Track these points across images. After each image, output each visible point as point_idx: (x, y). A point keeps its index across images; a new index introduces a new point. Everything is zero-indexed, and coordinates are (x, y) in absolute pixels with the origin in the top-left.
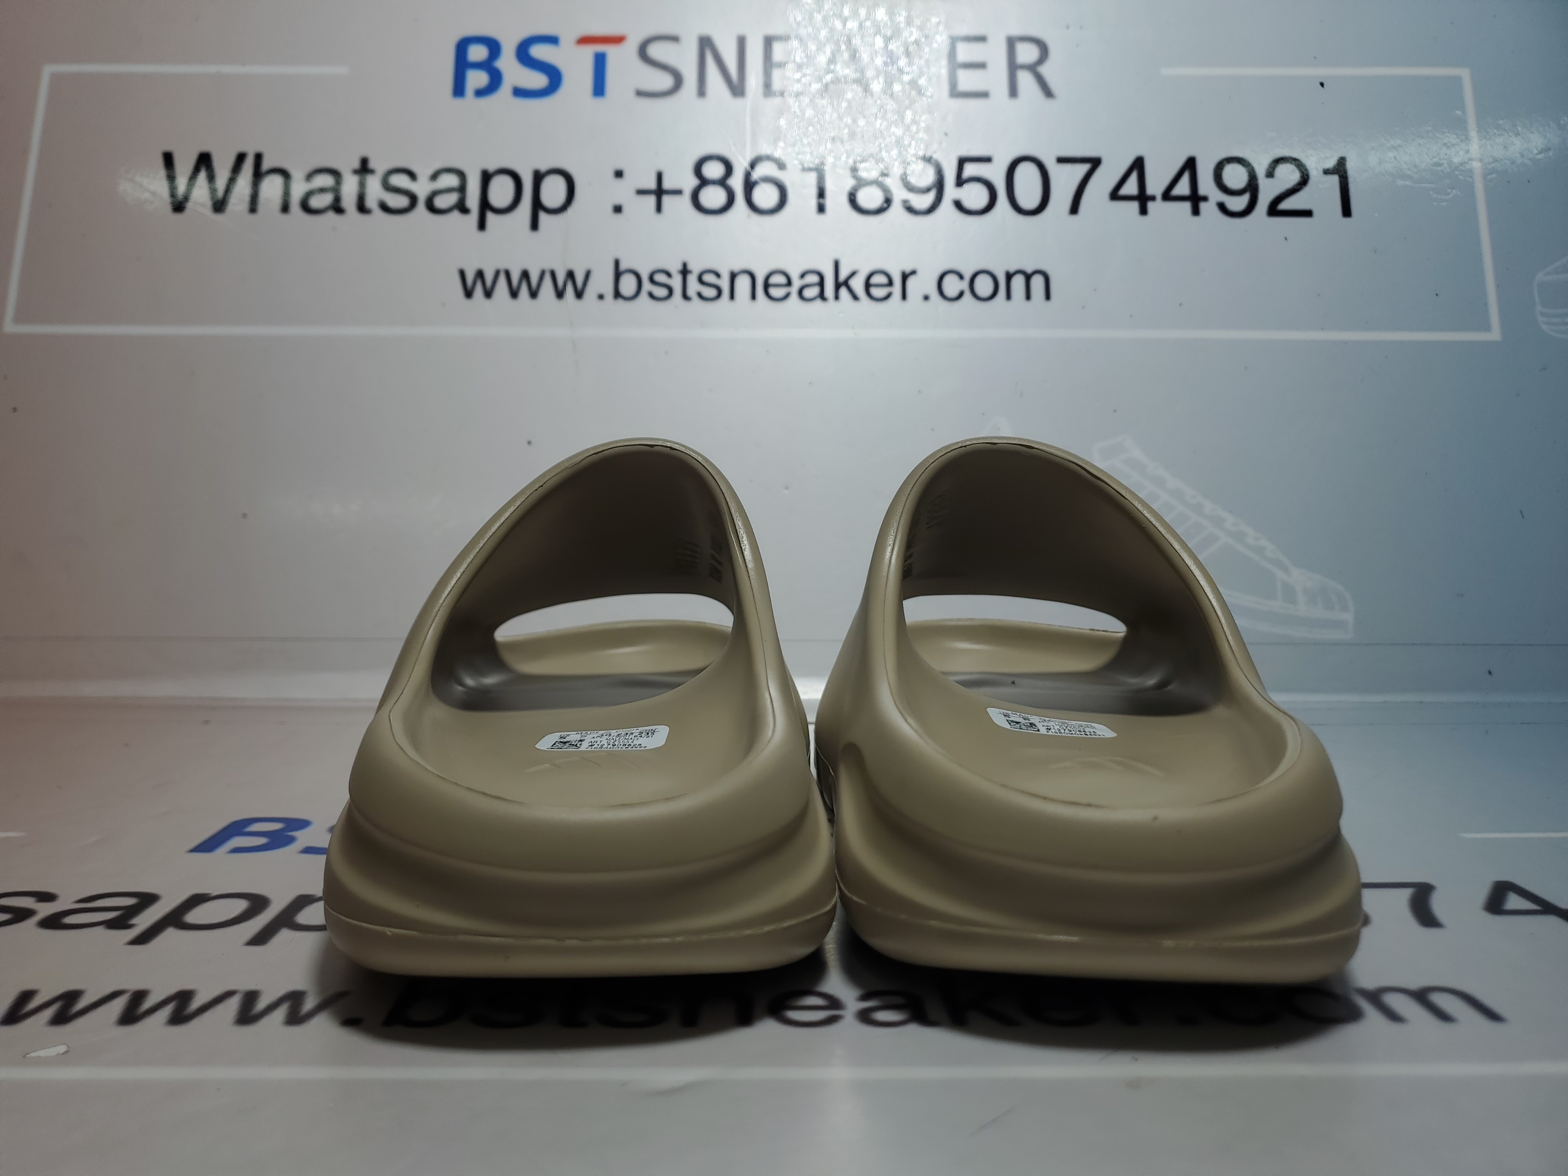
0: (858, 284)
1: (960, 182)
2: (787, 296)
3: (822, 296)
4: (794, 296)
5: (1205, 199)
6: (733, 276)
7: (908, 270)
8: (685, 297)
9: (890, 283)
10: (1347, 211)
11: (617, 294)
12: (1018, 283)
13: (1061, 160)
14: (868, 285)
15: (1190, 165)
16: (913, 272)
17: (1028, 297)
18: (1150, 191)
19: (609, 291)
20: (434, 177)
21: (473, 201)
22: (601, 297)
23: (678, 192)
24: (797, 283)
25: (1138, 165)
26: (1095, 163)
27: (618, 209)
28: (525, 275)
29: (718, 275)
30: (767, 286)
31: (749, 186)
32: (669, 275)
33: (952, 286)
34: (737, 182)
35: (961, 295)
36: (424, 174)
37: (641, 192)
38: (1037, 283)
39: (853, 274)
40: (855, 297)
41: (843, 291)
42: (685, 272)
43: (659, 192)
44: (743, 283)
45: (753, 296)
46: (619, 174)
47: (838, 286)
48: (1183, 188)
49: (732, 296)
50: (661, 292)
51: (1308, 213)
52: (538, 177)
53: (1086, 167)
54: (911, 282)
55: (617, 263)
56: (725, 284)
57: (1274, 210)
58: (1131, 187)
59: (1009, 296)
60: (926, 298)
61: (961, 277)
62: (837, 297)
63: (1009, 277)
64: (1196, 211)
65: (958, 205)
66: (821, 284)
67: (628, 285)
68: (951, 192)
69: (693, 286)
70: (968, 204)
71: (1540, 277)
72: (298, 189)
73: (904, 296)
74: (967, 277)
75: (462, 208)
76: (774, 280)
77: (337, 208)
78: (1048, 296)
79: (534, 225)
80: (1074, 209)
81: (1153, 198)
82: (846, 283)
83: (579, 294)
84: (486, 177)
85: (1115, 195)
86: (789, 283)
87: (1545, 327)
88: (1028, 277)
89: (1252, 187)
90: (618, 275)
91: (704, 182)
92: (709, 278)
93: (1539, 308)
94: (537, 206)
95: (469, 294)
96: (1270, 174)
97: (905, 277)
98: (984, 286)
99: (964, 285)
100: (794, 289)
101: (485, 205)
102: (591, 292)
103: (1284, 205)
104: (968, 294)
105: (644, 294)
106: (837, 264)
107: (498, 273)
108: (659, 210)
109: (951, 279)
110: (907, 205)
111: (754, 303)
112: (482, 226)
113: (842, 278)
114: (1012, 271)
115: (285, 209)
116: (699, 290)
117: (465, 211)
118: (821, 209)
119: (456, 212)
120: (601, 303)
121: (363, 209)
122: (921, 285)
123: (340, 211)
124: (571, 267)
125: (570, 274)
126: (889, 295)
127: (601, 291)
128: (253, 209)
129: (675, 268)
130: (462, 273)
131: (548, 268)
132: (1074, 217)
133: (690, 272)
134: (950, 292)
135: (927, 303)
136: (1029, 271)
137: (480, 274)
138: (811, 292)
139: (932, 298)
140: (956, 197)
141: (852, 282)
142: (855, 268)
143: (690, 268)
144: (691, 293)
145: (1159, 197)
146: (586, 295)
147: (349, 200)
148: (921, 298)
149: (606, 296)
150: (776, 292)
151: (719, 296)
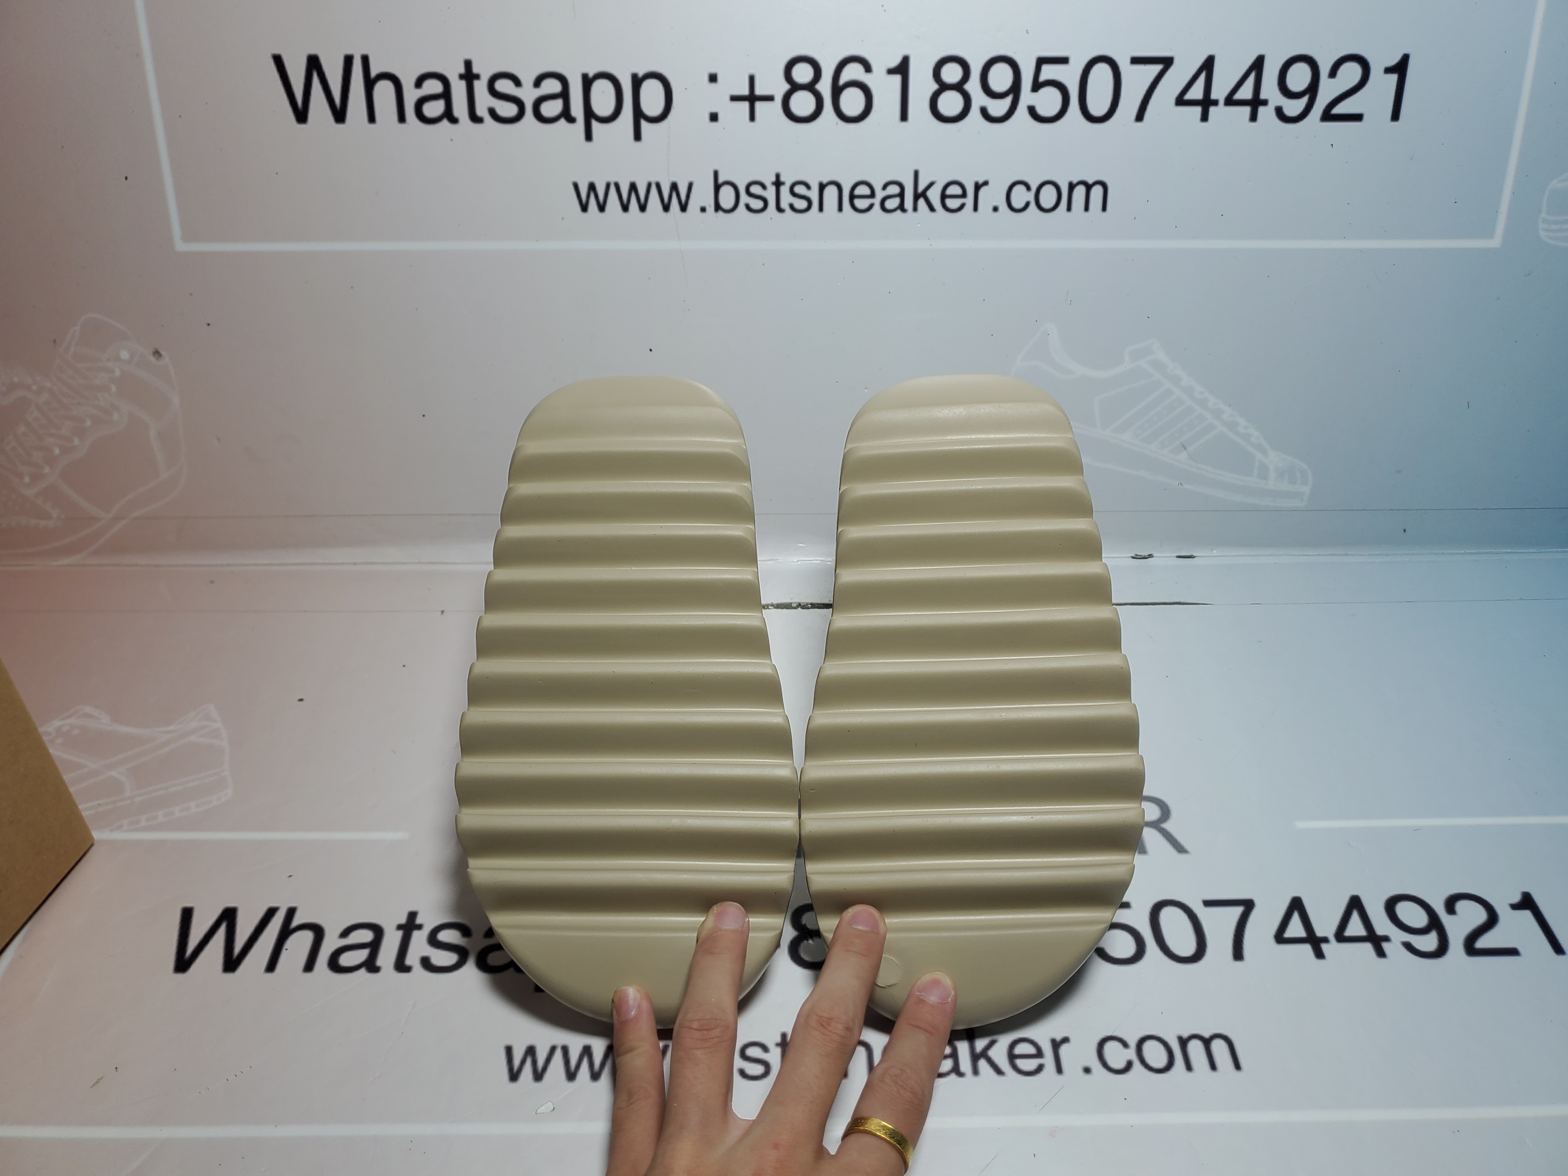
0: (934, 195)
1: (1037, 86)
2: (871, 206)
3: (902, 208)
4: (877, 207)
5: (1265, 103)
6: (822, 187)
7: (981, 181)
8: (779, 209)
9: (964, 195)
10: (1395, 116)
11: (718, 207)
12: (1080, 191)
13: (1135, 61)
14: (944, 197)
15: (1258, 65)
16: (986, 183)
17: (1087, 209)
18: (1213, 96)
19: (710, 204)
20: (537, 83)
21: (577, 109)
22: (703, 210)
23: (770, 98)
24: (880, 195)
25: (1208, 65)
26: (1167, 62)
27: (714, 117)
28: (633, 187)
29: (808, 187)
30: (852, 197)
31: (837, 90)
32: (764, 187)
33: (1020, 196)
34: (825, 87)
35: (1027, 205)
36: (528, 80)
37: (734, 98)
38: (1097, 191)
39: (931, 185)
40: (932, 209)
41: (921, 202)
42: (778, 183)
43: (752, 98)
44: (831, 193)
45: (840, 209)
46: (713, 78)
47: (917, 197)
48: (1246, 92)
49: (821, 209)
50: (757, 204)
51: (1358, 117)
52: (637, 82)
53: (1158, 68)
54: (983, 192)
55: (716, 174)
56: (814, 195)
57: (1328, 116)
58: (1196, 92)
59: (1069, 209)
60: (995, 209)
61: (1028, 188)
62: (915, 209)
63: (1072, 187)
64: (1253, 117)
65: (1032, 111)
66: (901, 195)
67: (727, 197)
68: (1027, 97)
69: (786, 198)
70: (1042, 112)
71: (1555, 184)
72: (411, 96)
73: (976, 209)
74: (1034, 188)
75: (567, 115)
76: (858, 192)
77: (449, 115)
78: (1104, 209)
79: (638, 136)
80: (1140, 117)
81: (1215, 103)
82: (924, 194)
83: (684, 208)
84: (587, 82)
85: (1181, 101)
86: (872, 195)
87: (1542, 234)
88: (1089, 187)
89: (1312, 90)
90: (717, 187)
91: (795, 87)
92: (800, 189)
93: (1543, 215)
94: (638, 114)
95: (584, 208)
96: (1333, 73)
97: (978, 187)
98: (1048, 197)
99: (1031, 196)
100: (877, 201)
101: (589, 114)
102: (694, 205)
103: (1337, 110)
104: (1033, 204)
105: (742, 206)
106: (916, 174)
107: (608, 186)
108: (752, 118)
109: (1019, 190)
110: (984, 112)
111: (840, 215)
112: (589, 136)
113: (921, 189)
114: (1075, 181)
115: (402, 118)
116: (791, 202)
117: (571, 120)
118: (904, 117)
119: (563, 121)
120: (703, 214)
121: (475, 118)
122: (992, 196)
123: (454, 120)
124: (674, 179)
125: (674, 187)
126: (962, 206)
127: (703, 204)
128: (372, 118)
129: (769, 180)
130: (576, 186)
131: (654, 180)
132: (1139, 124)
133: (783, 183)
134: (1017, 203)
135: (996, 214)
136: (1090, 182)
137: (592, 187)
138: (892, 204)
139: (1000, 209)
140: (1031, 103)
141: (929, 194)
142: (933, 179)
143: (782, 179)
144: (784, 205)
145: (1222, 102)
146: (689, 208)
147: (460, 108)
148: (991, 209)
149: (708, 209)
150: (861, 204)
151: (809, 208)
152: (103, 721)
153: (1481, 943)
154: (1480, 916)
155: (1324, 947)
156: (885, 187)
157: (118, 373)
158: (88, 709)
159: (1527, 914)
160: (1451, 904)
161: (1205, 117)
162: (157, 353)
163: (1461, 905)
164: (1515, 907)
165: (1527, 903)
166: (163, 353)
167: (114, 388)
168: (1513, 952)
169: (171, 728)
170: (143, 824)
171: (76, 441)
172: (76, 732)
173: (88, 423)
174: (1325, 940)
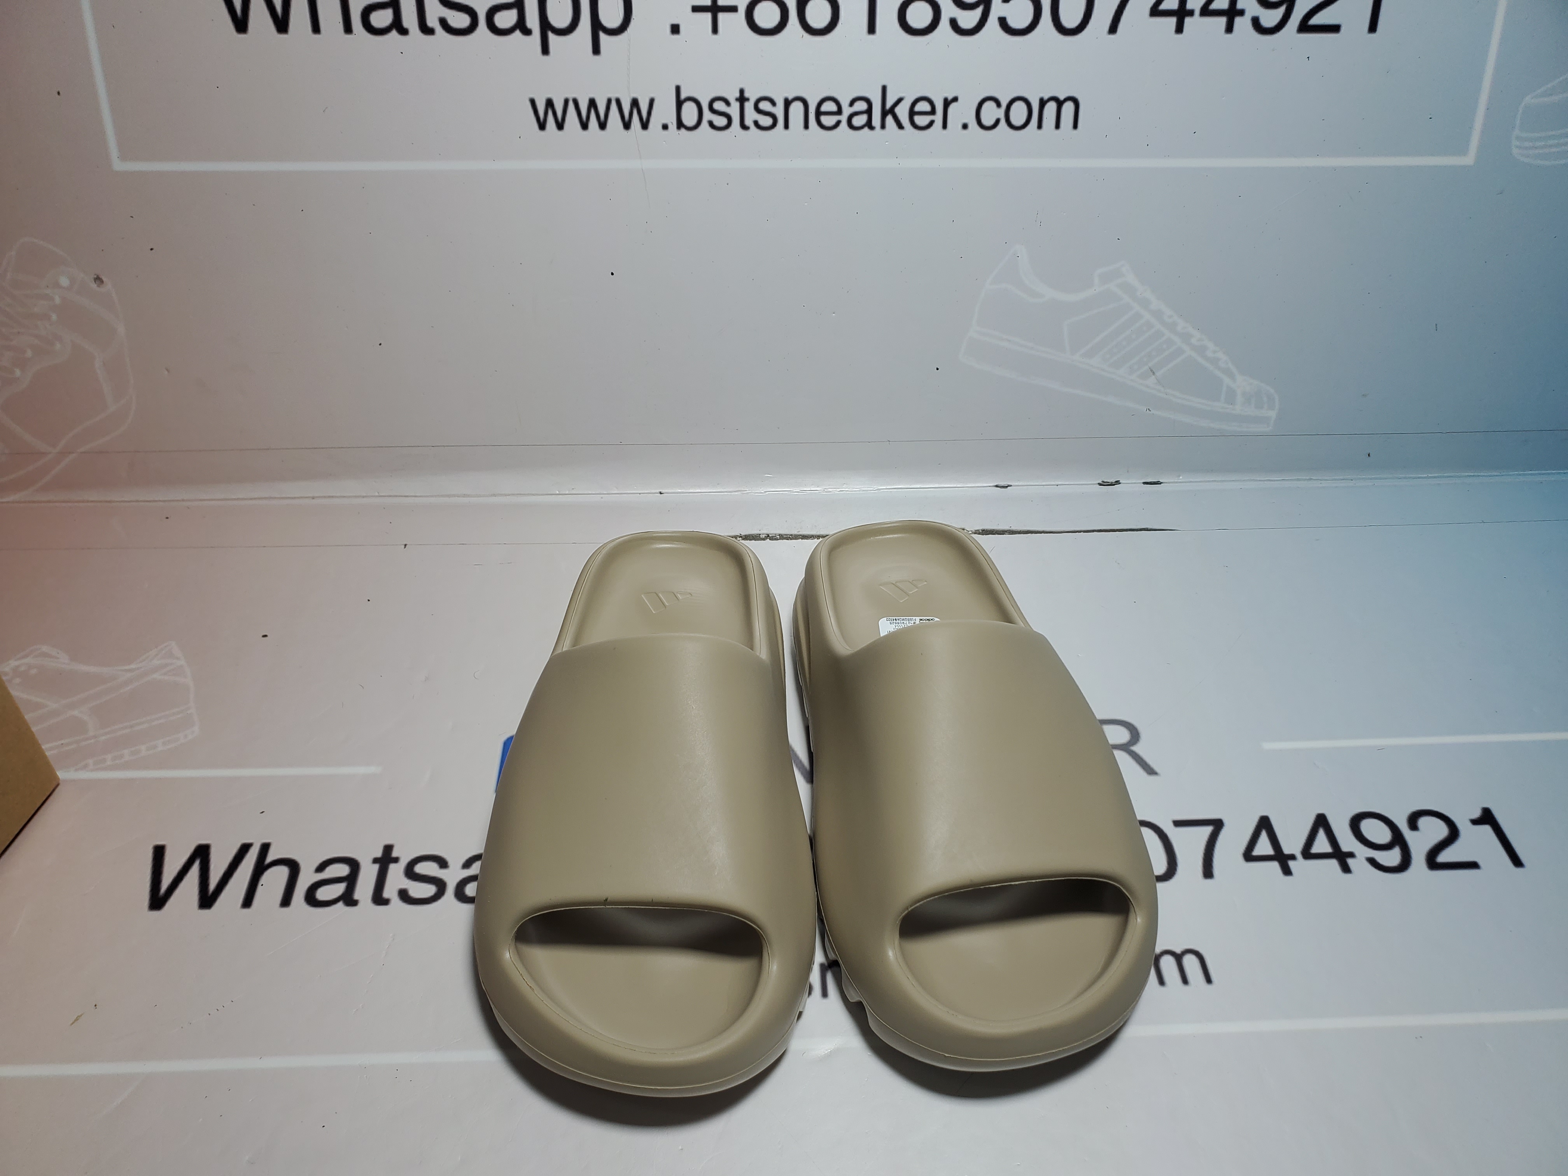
0: (902, 112)
2: (838, 123)
3: (869, 125)
4: (844, 124)
5: (1241, 13)
6: (787, 103)
7: (950, 98)
8: (744, 127)
9: (933, 112)
10: (1373, 27)
11: (680, 125)
12: (1051, 107)
14: (912, 113)
16: (955, 99)
17: (1058, 126)
18: (1189, 6)
19: (672, 122)
21: (533, 21)
22: (665, 127)
23: (733, 9)
24: (847, 111)
27: (675, 29)
28: (592, 103)
29: (773, 103)
30: (819, 113)
31: (802, 1)
32: (728, 103)
33: (990, 113)
35: (998, 121)
37: (696, 9)
38: (1068, 107)
39: (900, 100)
40: (900, 126)
41: (889, 119)
42: (742, 99)
43: (715, 9)
44: (797, 109)
45: (806, 126)
47: (884, 114)
48: (1222, 2)
49: (786, 126)
50: (721, 121)
51: (1335, 29)
54: (952, 108)
55: (678, 89)
56: (779, 111)
57: (1304, 27)
58: (1172, 2)
59: (1040, 126)
60: (965, 126)
61: (999, 105)
62: (883, 126)
63: (1043, 103)
64: (1229, 29)
65: (1003, 23)
66: (869, 112)
67: (689, 114)
68: (997, 8)
69: (751, 115)
70: (1014, 23)
71: (1528, 100)
72: (357, 5)
73: (945, 126)
74: (1004, 105)
75: (521, 26)
76: (824, 108)
77: (398, 26)
78: (1075, 126)
79: (596, 50)
80: (1113, 29)
81: (1191, 13)
82: (892, 111)
83: (645, 126)
85: (1154, 11)
86: (839, 112)
87: (1516, 152)
88: (1060, 103)
90: (679, 104)
92: (765, 106)
93: (1517, 131)
94: (597, 26)
95: (542, 126)
97: (947, 103)
98: (1019, 113)
99: (1000, 113)
100: (844, 118)
101: (546, 26)
102: (655, 122)
103: (1314, 21)
104: (1003, 122)
105: (705, 123)
106: (884, 89)
107: (566, 102)
108: (715, 30)
109: (989, 106)
110: (954, 23)
111: (806, 132)
112: (545, 50)
113: (889, 105)
114: (1046, 98)
115: (348, 29)
116: (756, 119)
117: (527, 32)
118: (872, 29)
119: (518, 33)
120: (665, 132)
121: (426, 30)
122: (962, 112)
123: (404, 32)
124: (635, 95)
125: (635, 103)
126: (931, 123)
127: (665, 122)
128: (316, 28)
129: (732, 95)
130: (533, 102)
131: (613, 96)
132: (1112, 36)
133: (748, 100)
134: (987, 121)
135: (965, 132)
136: (1062, 98)
137: (550, 103)
138: (860, 120)
139: (970, 126)
140: (1002, 15)
141: (897, 110)
142: (901, 95)
143: (747, 95)
144: (749, 122)
145: (1197, 13)
146: (651, 125)
147: (410, 19)
148: (960, 126)
149: (670, 126)
150: (825, 120)
151: (774, 125)
152: (62, 661)
153: (1443, 858)
154: (1441, 831)
155: (1291, 863)
156: (852, 104)
157: (58, 300)
158: (45, 648)
159: (1487, 829)
160: (1413, 820)
161: (1179, 29)
162: (98, 280)
163: (1423, 822)
164: (1475, 822)
165: (1487, 818)
166: (104, 279)
167: (54, 317)
168: (1474, 865)
169: (133, 666)
170: (109, 763)
171: (18, 372)
172: (34, 671)
173: (29, 353)
174: (1293, 857)
